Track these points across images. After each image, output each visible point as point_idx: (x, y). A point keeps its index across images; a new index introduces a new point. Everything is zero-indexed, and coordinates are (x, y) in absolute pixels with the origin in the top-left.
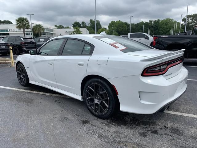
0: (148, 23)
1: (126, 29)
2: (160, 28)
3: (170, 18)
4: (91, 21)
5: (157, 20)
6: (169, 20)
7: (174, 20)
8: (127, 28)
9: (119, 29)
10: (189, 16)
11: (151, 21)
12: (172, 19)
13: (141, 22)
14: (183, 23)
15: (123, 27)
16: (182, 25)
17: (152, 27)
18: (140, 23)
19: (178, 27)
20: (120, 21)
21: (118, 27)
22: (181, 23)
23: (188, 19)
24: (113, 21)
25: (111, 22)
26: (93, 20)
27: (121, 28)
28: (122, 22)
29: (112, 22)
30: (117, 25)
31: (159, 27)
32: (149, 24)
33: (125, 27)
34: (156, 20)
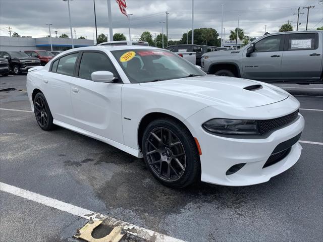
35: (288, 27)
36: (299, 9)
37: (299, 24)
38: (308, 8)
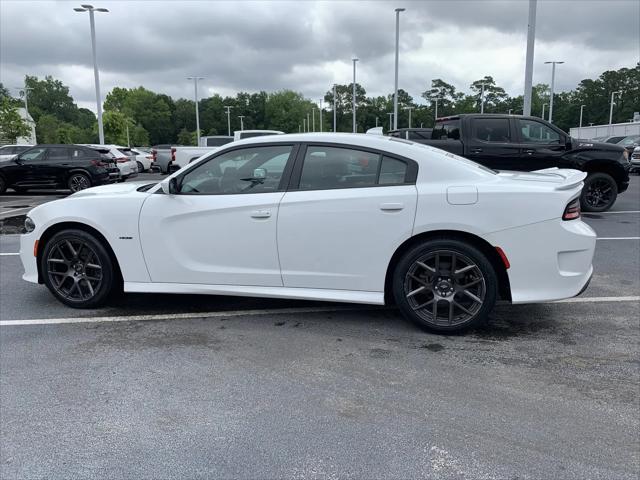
0: (233, 100)
1: (165, 115)
2: (269, 117)
3: (294, 91)
4: (30, 81)
5: (259, 93)
6: (293, 95)
7: (306, 98)
8: (169, 113)
9: (144, 115)
10: (340, 89)
11: (242, 97)
12: (298, 93)
13: (212, 96)
14: (325, 106)
15: (155, 110)
16: (324, 111)
17: (247, 113)
18: (211, 99)
19: (317, 117)
20: (142, 89)
21: (139, 110)
22: (323, 107)
23: (339, 98)
24: (121, 88)
25: (111, 90)
26: (39, 81)
27: (149, 111)
28: (151, 93)
29: (117, 91)
30: (135, 101)
31: (266, 116)
32: (238, 103)
33: (164, 110)
34: (256, 95)
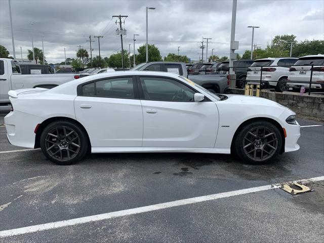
35: (84, 51)
36: (90, 37)
37: (92, 50)
38: (99, 37)
